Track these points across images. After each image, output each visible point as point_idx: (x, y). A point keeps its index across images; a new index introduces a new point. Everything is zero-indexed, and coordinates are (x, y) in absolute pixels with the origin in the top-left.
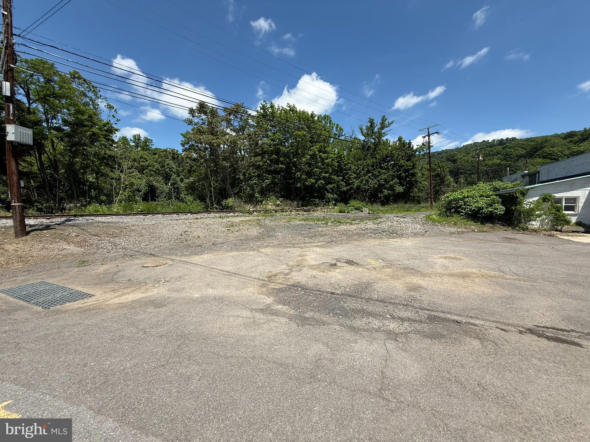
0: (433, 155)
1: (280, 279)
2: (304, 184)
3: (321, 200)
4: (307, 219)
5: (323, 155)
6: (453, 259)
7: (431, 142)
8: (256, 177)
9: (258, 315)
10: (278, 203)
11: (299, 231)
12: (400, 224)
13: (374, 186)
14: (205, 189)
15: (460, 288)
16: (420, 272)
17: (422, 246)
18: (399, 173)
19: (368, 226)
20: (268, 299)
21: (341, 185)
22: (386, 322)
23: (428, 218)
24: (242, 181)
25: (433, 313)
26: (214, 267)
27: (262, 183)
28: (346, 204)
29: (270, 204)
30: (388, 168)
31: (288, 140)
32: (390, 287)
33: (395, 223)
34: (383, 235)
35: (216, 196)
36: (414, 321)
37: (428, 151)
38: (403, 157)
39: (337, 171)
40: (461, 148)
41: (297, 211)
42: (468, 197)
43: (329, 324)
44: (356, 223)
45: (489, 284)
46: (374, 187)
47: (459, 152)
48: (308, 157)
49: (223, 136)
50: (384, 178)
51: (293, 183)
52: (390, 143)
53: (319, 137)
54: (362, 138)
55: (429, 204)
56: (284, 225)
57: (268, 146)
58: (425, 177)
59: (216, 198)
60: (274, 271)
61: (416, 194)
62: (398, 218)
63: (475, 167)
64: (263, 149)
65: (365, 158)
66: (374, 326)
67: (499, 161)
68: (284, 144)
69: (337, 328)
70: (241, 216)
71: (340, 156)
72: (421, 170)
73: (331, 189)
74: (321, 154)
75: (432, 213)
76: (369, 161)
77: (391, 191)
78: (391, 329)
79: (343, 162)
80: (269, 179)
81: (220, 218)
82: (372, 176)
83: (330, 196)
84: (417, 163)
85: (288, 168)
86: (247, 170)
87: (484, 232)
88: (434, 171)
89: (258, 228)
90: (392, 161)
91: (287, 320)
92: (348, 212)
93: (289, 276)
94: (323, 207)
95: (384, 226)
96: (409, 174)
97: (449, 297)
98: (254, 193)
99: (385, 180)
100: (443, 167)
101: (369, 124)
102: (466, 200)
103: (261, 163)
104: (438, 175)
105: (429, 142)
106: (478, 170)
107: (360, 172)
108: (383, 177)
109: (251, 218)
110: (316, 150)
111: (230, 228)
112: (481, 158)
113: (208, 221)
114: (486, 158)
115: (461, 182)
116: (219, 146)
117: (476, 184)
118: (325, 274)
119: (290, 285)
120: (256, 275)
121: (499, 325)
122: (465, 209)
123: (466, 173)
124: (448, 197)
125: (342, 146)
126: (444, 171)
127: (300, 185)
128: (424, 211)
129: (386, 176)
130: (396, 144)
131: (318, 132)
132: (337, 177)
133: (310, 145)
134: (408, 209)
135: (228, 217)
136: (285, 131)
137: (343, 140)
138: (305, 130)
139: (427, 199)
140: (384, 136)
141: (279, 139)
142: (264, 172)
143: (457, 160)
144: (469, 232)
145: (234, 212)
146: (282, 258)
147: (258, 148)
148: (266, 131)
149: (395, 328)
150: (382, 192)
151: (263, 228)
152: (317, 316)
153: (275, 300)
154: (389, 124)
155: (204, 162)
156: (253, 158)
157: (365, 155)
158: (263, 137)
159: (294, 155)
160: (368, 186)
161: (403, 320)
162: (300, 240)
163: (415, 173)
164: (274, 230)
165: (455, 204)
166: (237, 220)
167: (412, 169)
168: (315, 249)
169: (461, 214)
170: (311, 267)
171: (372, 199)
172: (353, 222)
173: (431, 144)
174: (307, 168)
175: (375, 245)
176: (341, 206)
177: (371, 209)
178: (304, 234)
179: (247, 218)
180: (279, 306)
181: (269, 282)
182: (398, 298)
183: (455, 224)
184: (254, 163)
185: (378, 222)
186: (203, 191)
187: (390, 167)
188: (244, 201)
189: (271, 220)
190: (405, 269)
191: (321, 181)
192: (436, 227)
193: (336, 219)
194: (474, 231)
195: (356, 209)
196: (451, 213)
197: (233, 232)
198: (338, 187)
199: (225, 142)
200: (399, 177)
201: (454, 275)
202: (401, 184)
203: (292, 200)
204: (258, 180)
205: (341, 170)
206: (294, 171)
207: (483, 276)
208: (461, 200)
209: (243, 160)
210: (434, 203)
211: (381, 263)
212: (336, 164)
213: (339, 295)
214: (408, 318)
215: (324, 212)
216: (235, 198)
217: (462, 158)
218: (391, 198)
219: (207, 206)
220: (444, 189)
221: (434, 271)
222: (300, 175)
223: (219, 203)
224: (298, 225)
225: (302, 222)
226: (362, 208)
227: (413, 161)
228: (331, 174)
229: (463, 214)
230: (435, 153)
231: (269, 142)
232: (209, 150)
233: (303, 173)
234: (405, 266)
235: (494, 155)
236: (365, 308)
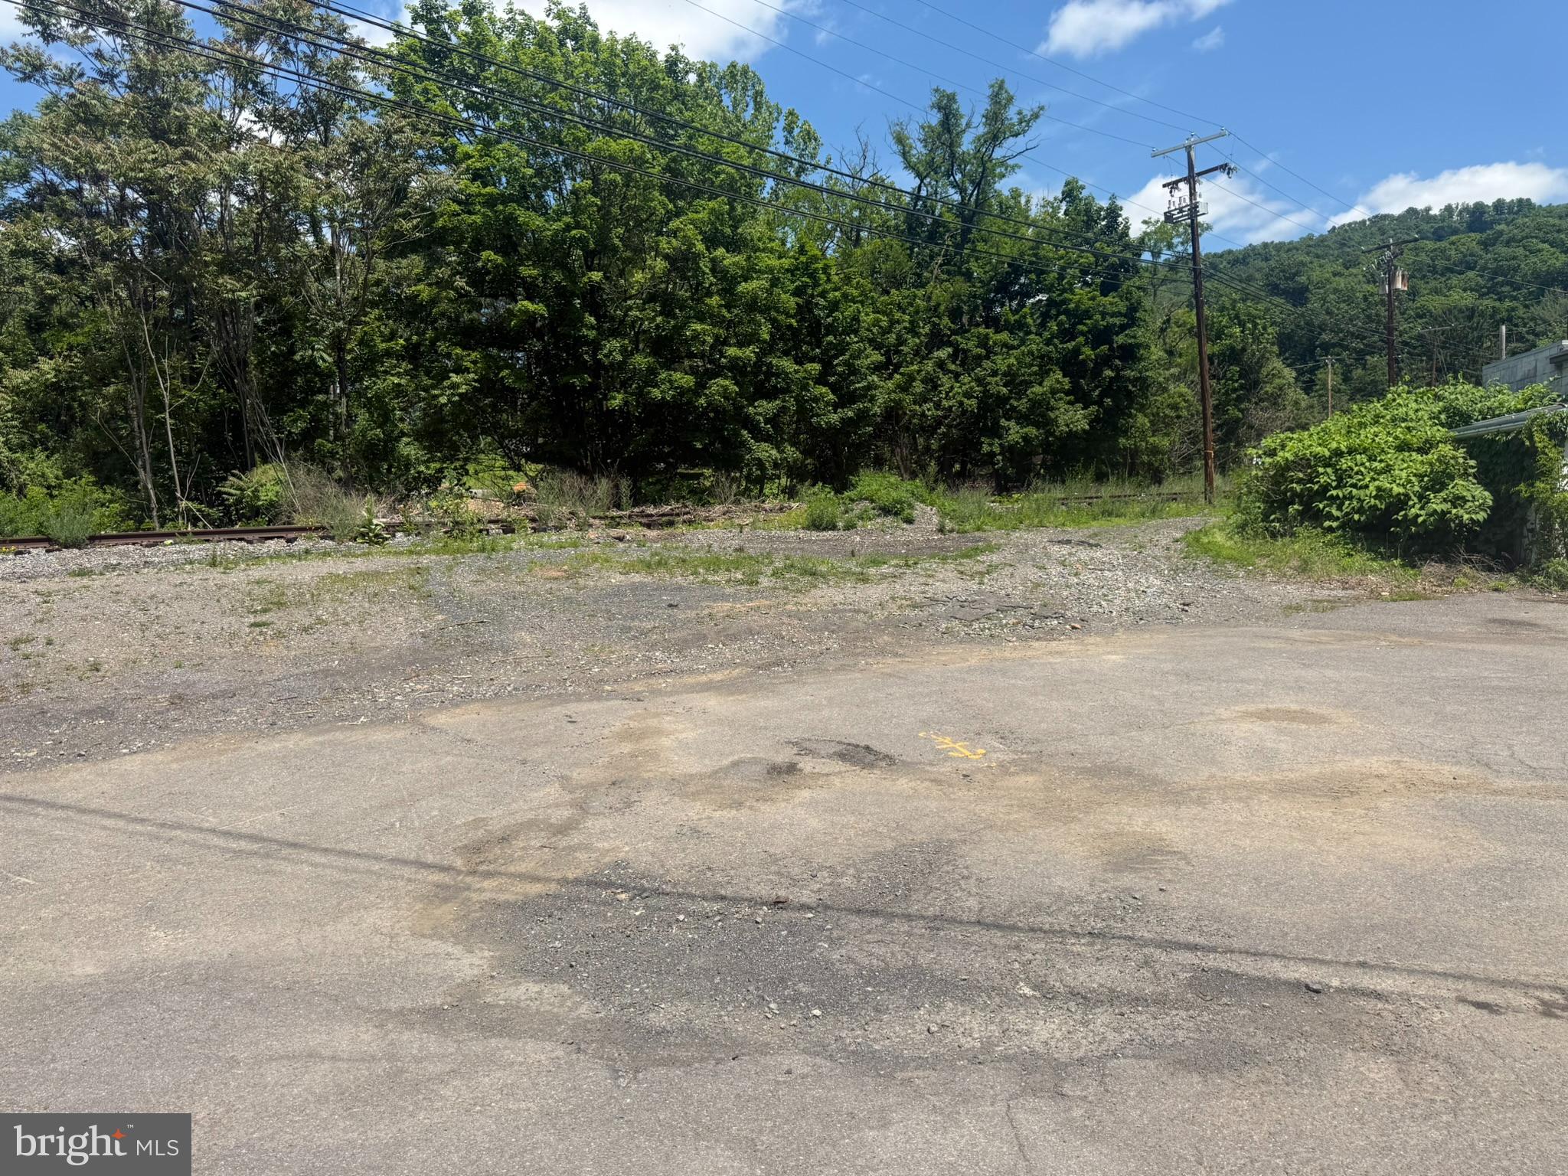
0: (1214, 266)
1: (528, 855)
2: (640, 394)
3: (728, 472)
4: (659, 563)
5: (730, 260)
6: (1293, 719)
7: (1201, 210)
8: (400, 357)
9: (412, 1041)
10: (517, 488)
11: (625, 617)
12: (1076, 574)
13: (961, 403)
14: (127, 418)
15: (1319, 842)
16: (1161, 781)
17: (1167, 667)
18: (1070, 345)
19: (939, 588)
20: (467, 959)
21: (816, 400)
22: (1018, 1020)
23: (1195, 543)
24: (326, 377)
25: (1212, 961)
26: (182, 814)
27: (434, 387)
28: (839, 491)
29: (479, 492)
30: (1020, 325)
31: (560, 179)
32: (1032, 857)
33: (1054, 570)
34: (1003, 627)
35: (189, 454)
36: (1136, 1000)
37: (1190, 251)
38: (1085, 273)
39: (795, 332)
40: (1322, 239)
41: (615, 523)
42: (1351, 451)
43: (764, 1049)
44: (884, 577)
45: (1435, 818)
46: (964, 412)
47: (1318, 256)
48: (660, 265)
49: (214, 147)
50: (1004, 368)
51: (590, 391)
52: (1028, 210)
53: (707, 168)
54: (906, 181)
55: (1198, 484)
56: (550, 592)
57: (456, 207)
58: (1179, 365)
59: (186, 460)
60: (498, 818)
61: (1144, 438)
62: (1065, 550)
63: (1379, 322)
64: (434, 217)
65: (919, 276)
66: (963, 1041)
67: (1468, 299)
68: (540, 197)
69: (799, 1063)
70: (326, 554)
71: (807, 266)
72: (1163, 330)
73: (773, 420)
74: (720, 251)
75: (1213, 520)
76: (941, 292)
77: (1037, 425)
78: (1040, 1049)
79: (823, 295)
80: (467, 370)
81: (213, 564)
82: (953, 357)
83: (766, 451)
84: (1147, 303)
85: (562, 318)
86: (350, 323)
87: (1414, 597)
88: (1219, 335)
89: (415, 611)
90: (1040, 291)
91: (560, 1053)
92: (850, 526)
93: (575, 839)
94: (737, 502)
95: (1009, 584)
96: (1111, 349)
97: (1279, 883)
98: (392, 440)
99: (1011, 378)
100: (1253, 319)
101: (935, 118)
102: (1345, 463)
103: (424, 291)
104: (1233, 356)
105: (1193, 211)
106: (1390, 333)
107: (901, 341)
108: (1002, 363)
109: (378, 560)
110: (690, 231)
111: (265, 618)
112: (1399, 285)
113: (144, 584)
114: (1421, 284)
115: (1325, 384)
116: (196, 193)
117: (1381, 395)
118: (743, 815)
119: (577, 882)
120: (405, 846)
121: (1469, 990)
122: (1338, 502)
123: (1346, 348)
124: (1272, 453)
125: (815, 218)
126: (1257, 340)
127: (626, 403)
128: (1178, 515)
129: (1012, 360)
130: (1053, 215)
131: (704, 145)
132: (799, 361)
133: (664, 206)
134: (1109, 507)
135: (257, 559)
136: (541, 136)
137: (821, 189)
138: (636, 135)
139: (1187, 460)
140: (1003, 176)
141: (512, 171)
142: (440, 336)
143: (1307, 289)
144: (1357, 599)
145: (288, 531)
146: (538, 753)
147: (406, 216)
148: (448, 127)
149: (1053, 1043)
150: (996, 432)
151: (441, 612)
152: (705, 1017)
153: (501, 958)
154: (1027, 121)
155: (117, 281)
156: (381, 264)
157: (919, 264)
158: (429, 157)
159: (589, 255)
160: (938, 406)
161: (1085, 999)
162: (628, 659)
163: (1139, 346)
164: (499, 618)
165: (1299, 481)
166: (306, 572)
167: (1123, 328)
168: (699, 700)
169: (1327, 524)
170: (682, 787)
171: (957, 467)
172: (872, 571)
173: (1200, 219)
174: (651, 319)
175: (969, 671)
176: (818, 498)
177: (948, 509)
178: (644, 633)
179: (360, 565)
180: (522, 989)
181: (474, 873)
182: (1068, 903)
183: (1304, 568)
184: (387, 290)
185: (981, 568)
186: (117, 429)
187: (1029, 320)
188: (339, 480)
189: (482, 570)
190: (1097, 772)
191: (721, 381)
192: (1229, 584)
193: (796, 558)
194: (1379, 597)
195: (886, 511)
196: (1283, 520)
197: (280, 635)
198: (804, 411)
199: (227, 178)
200: (1071, 364)
201: (1297, 791)
202: (1079, 396)
203: (587, 473)
204: (412, 375)
205: (816, 330)
206: (592, 334)
207: (1410, 785)
208: (1326, 466)
209: (330, 272)
210: (1218, 480)
211: (995, 750)
212: (791, 302)
213: (809, 908)
214: (1112, 990)
215: (741, 527)
216: (293, 466)
217: (1327, 280)
218: (1038, 460)
219: (140, 507)
220: (1258, 415)
221: (1219, 774)
222: (623, 350)
223: (204, 489)
224: (618, 592)
225: (636, 578)
226: (911, 507)
227: (1129, 292)
228: (768, 349)
229: (1335, 524)
230: (1221, 256)
231: (463, 184)
232: (144, 214)
233: (636, 342)
234: (1099, 762)
235: (1452, 271)
236: (925, 959)
